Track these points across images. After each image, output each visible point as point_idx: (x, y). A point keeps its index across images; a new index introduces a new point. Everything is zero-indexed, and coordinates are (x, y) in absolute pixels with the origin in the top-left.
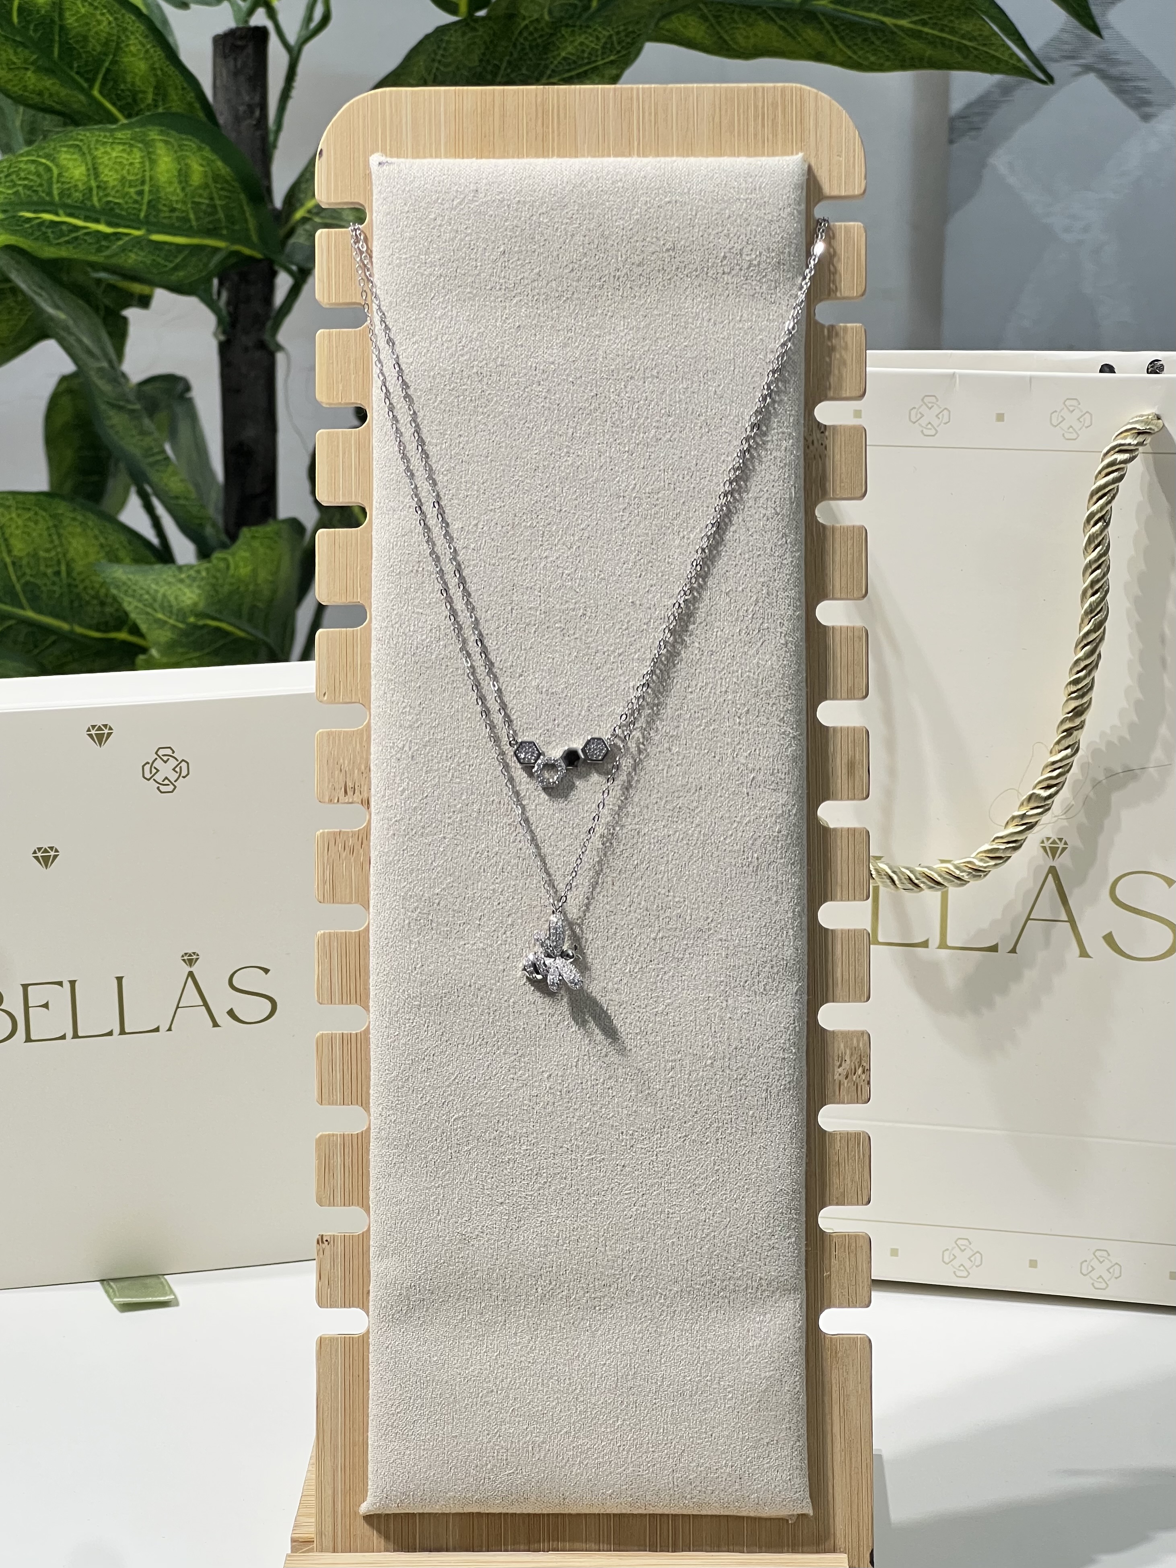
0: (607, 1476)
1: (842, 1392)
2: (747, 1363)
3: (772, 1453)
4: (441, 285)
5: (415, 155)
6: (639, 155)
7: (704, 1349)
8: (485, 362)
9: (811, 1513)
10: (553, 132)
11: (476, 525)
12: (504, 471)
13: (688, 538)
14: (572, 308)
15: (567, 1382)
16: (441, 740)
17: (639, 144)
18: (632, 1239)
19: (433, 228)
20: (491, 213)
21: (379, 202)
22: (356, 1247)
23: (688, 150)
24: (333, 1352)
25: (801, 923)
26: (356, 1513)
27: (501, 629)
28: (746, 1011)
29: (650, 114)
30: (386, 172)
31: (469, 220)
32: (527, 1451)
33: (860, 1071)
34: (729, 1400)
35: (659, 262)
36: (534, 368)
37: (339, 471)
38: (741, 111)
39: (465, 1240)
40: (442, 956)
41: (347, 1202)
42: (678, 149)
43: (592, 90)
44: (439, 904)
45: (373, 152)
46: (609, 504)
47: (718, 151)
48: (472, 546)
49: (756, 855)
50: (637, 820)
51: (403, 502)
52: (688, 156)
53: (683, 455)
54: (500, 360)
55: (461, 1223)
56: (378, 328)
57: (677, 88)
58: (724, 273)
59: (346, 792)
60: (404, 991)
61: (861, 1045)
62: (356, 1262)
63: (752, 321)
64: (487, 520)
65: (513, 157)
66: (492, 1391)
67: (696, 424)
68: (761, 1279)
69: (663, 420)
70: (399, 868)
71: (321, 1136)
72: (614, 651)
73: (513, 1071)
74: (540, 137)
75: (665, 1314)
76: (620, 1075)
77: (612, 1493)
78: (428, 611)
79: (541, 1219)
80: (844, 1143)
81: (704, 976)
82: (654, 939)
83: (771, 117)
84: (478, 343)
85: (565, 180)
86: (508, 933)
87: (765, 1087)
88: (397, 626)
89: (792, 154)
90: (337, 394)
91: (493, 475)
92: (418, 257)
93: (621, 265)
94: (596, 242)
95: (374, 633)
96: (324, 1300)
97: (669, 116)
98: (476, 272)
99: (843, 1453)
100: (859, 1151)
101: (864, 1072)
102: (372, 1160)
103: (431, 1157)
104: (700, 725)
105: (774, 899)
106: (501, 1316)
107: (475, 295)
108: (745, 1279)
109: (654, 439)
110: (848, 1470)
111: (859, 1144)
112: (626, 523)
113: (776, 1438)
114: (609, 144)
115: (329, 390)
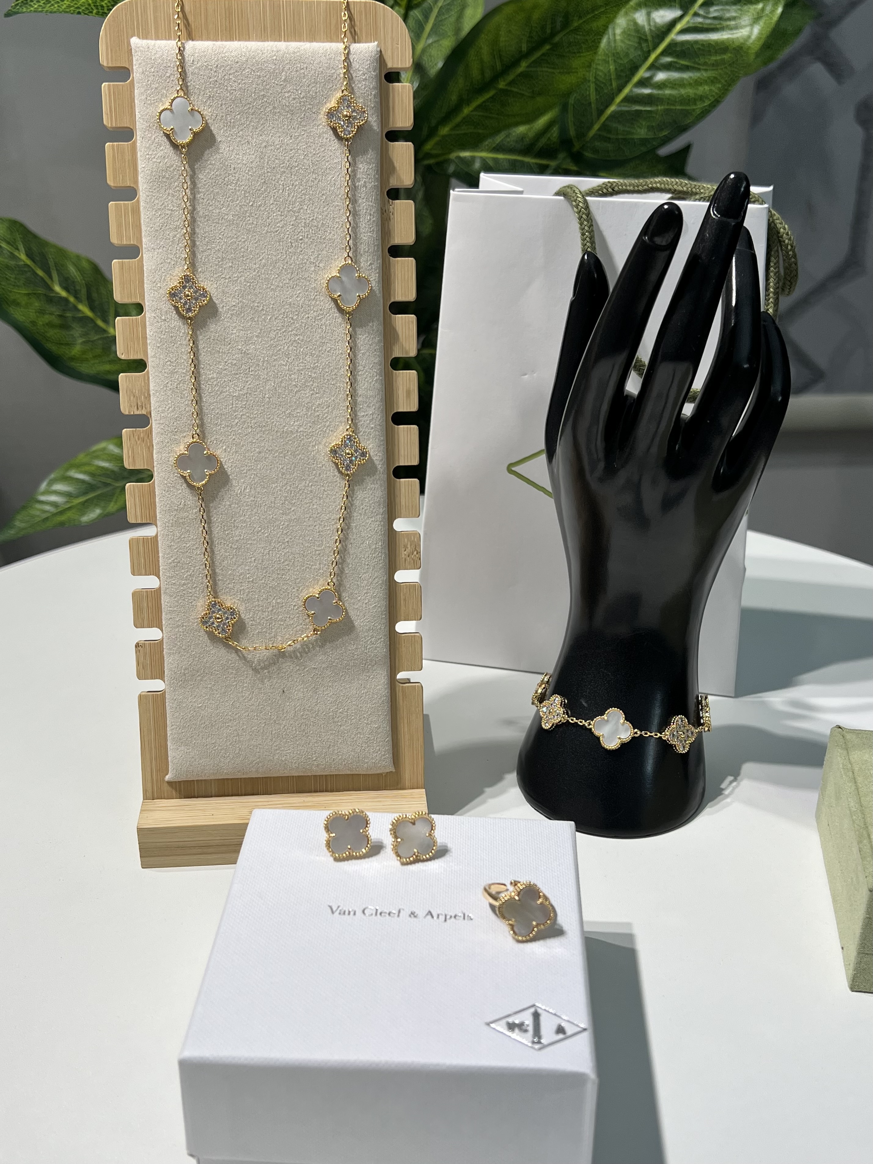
0: (292, 759)
3: (375, 744)
5: (157, 38)
6: (285, 41)
9: (394, 771)
10: (235, 26)
21: (136, 67)
22: (156, 648)
24: (147, 701)
25: (384, 476)
26: (163, 780)
29: (291, 16)
37: (123, 226)
41: (150, 626)
42: (306, 39)
45: (132, 37)
47: (330, 39)
52: (312, 42)
59: (138, 408)
60: (174, 516)
61: (415, 539)
62: (157, 656)
65: (213, 41)
66: (230, 721)
67: (322, 201)
68: (367, 659)
70: (168, 450)
71: (135, 590)
74: (228, 29)
80: (407, 588)
83: (359, 20)
85: (243, 54)
87: (367, 562)
88: (160, 316)
89: (371, 42)
90: (119, 181)
95: (147, 319)
96: (141, 676)
99: (410, 741)
101: (417, 553)
102: (163, 604)
110: (413, 749)
111: (415, 590)
114: (267, 33)
115: (115, 178)
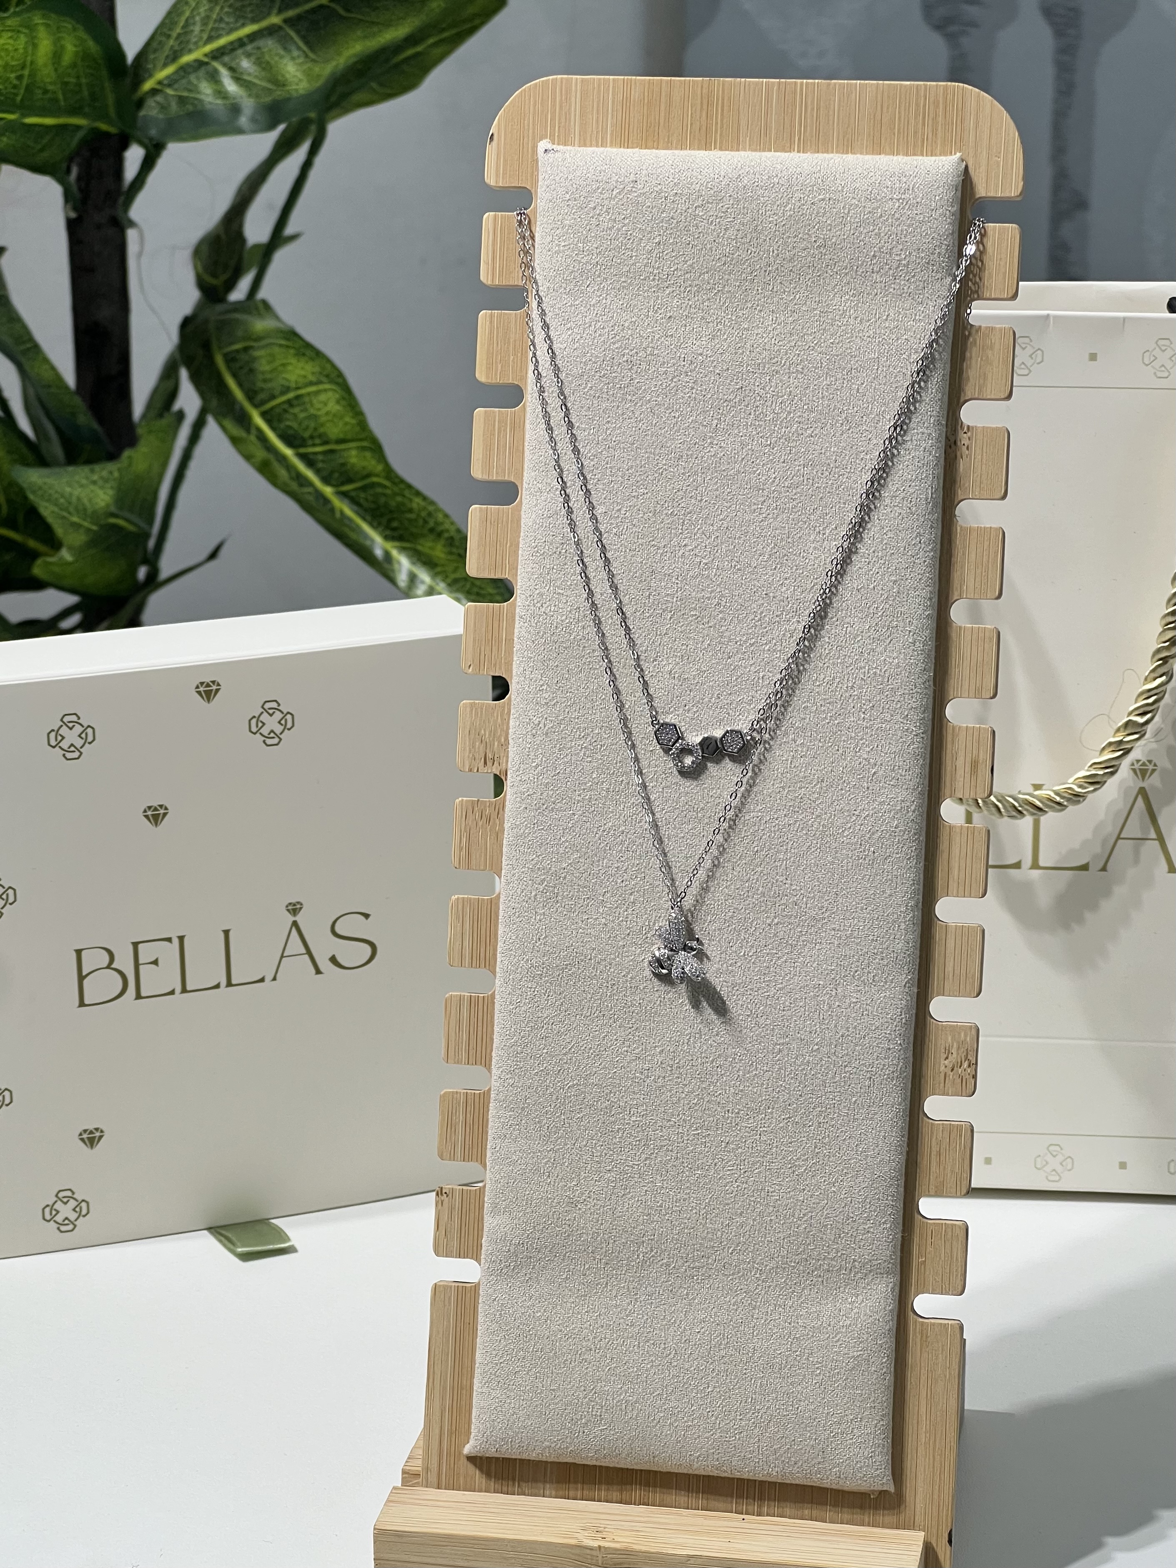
0: (696, 1439)
1: (930, 1375)
2: (836, 1342)
3: (855, 1431)
4: (597, 273)
5: (582, 143)
6: (799, 152)
7: (796, 1325)
8: (635, 350)
9: (892, 1489)
10: (717, 123)
11: (619, 510)
12: (648, 457)
13: (824, 534)
14: (723, 300)
15: (662, 1346)
16: (575, 718)
17: (799, 139)
18: (732, 1214)
19: (593, 217)
20: (649, 204)
21: (543, 189)
22: (472, 1201)
23: (848, 147)
24: (447, 1299)
25: (914, 917)
26: (460, 1453)
27: (638, 614)
28: (854, 1000)
29: (813, 109)
30: (551, 160)
31: (626, 210)
32: (621, 1409)
33: (966, 1065)
34: (816, 1375)
35: (809, 259)
36: (682, 359)
37: (494, 449)
38: (903, 108)
39: (573, 1204)
40: (566, 929)
41: (466, 1157)
42: (837, 147)
43: (757, 84)
44: (565, 878)
45: (541, 139)
46: (749, 496)
47: (877, 148)
48: (615, 530)
49: (873, 849)
50: (759, 807)
51: (550, 485)
52: (846, 153)
53: (823, 451)
54: (650, 349)
55: (570, 1187)
56: (535, 314)
57: (840, 84)
58: (873, 272)
59: (485, 763)
60: (527, 960)
61: (968, 1039)
62: (472, 1215)
63: (898, 320)
64: (630, 506)
65: (676, 149)
66: (591, 1350)
67: (837, 421)
68: (854, 1261)
69: (805, 415)
70: (529, 841)
71: (445, 1093)
72: (745, 642)
73: (627, 1043)
74: (704, 128)
75: (760, 1288)
76: (729, 1054)
77: (699, 1456)
78: (569, 593)
79: (646, 1188)
80: (946, 1135)
81: (815, 965)
82: (769, 925)
83: (931, 116)
84: (629, 332)
85: (723, 173)
86: (630, 911)
87: (868, 1075)
88: (539, 605)
89: (951, 154)
90: (496, 374)
91: (638, 462)
92: (576, 245)
93: (772, 259)
94: (749, 236)
95: (517, 610)
96: (441, 1249)
97: (831, 113)
98: (631, 262)
99: (928, 1435)
100: (960, 1143)
101: (969, 1066)
102: (490, 1120)
103: (544, 1121)
104: (826, 718)
105: (888, 892)
106: (603, 1278)
107: (630, 284)
108: (839, 1261)
109: (796, 435)
110: (931, 1452)
111: (961, 1136)
112: (764, 515)
113: (859, 1416)
114: (770, 138)
115: (489, 368)
